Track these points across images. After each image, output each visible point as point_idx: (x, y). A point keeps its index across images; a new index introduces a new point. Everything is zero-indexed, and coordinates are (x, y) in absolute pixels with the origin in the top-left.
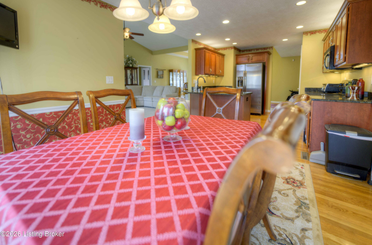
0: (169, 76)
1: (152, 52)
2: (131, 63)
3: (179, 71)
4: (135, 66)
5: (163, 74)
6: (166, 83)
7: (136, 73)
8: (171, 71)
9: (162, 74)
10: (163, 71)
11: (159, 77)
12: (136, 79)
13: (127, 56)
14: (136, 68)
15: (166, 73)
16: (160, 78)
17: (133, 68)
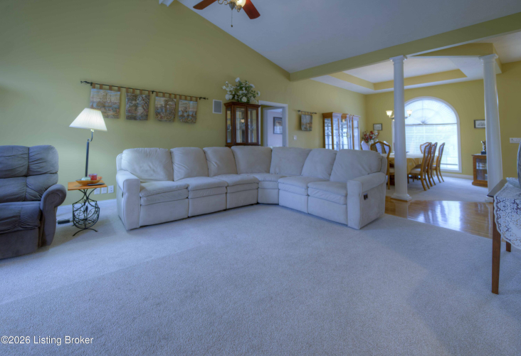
0: (324, 127)
1: (289, 76)
2: (246, 95)
3: (344, 117)
4: (253, 101)
5: (311, 123)
6: (318, 141)
7: (254, 117)
8: (327, 116)
9: (308, 122)
10: (311, 115)
11: (303, 128)
12: (255, 132)
13: (238, 80)
14: (256, 107)
15: (317, 121)
16: (306, 130)
17: (248, 106)
